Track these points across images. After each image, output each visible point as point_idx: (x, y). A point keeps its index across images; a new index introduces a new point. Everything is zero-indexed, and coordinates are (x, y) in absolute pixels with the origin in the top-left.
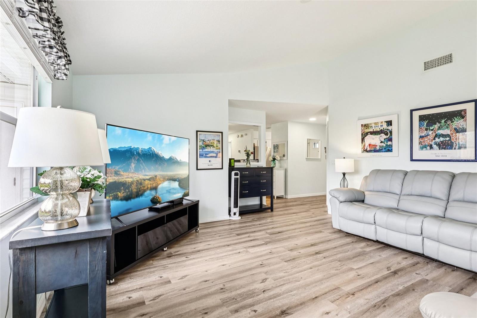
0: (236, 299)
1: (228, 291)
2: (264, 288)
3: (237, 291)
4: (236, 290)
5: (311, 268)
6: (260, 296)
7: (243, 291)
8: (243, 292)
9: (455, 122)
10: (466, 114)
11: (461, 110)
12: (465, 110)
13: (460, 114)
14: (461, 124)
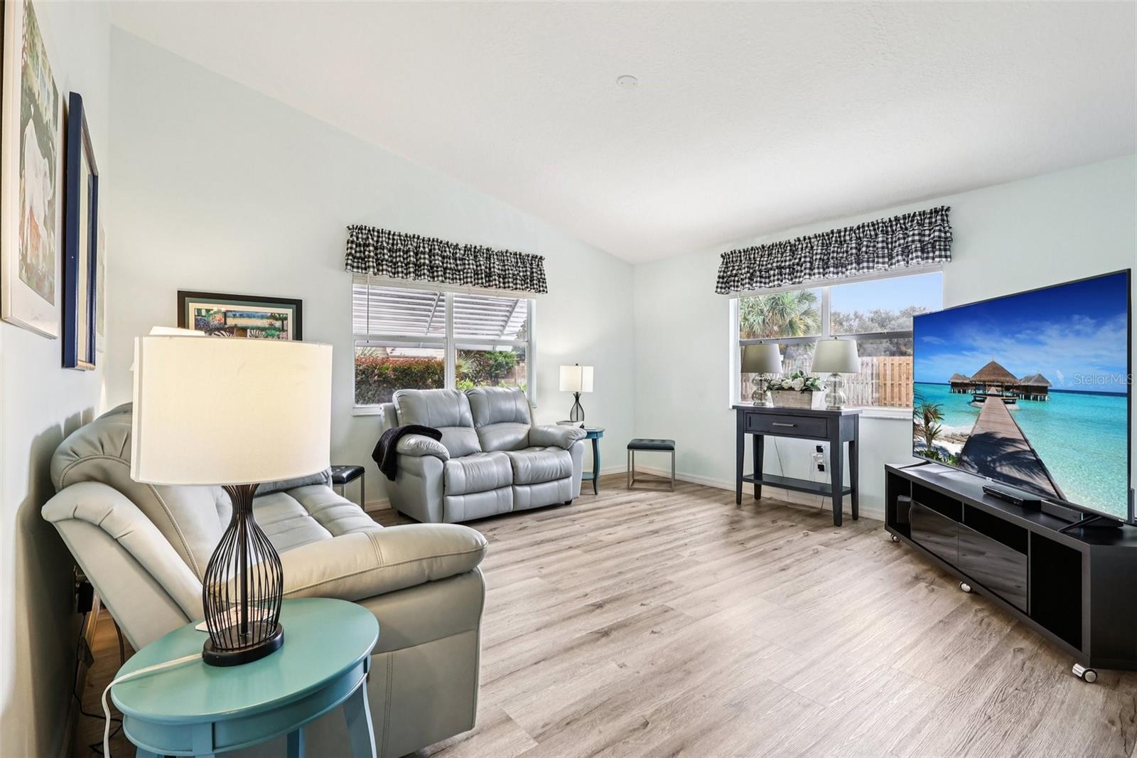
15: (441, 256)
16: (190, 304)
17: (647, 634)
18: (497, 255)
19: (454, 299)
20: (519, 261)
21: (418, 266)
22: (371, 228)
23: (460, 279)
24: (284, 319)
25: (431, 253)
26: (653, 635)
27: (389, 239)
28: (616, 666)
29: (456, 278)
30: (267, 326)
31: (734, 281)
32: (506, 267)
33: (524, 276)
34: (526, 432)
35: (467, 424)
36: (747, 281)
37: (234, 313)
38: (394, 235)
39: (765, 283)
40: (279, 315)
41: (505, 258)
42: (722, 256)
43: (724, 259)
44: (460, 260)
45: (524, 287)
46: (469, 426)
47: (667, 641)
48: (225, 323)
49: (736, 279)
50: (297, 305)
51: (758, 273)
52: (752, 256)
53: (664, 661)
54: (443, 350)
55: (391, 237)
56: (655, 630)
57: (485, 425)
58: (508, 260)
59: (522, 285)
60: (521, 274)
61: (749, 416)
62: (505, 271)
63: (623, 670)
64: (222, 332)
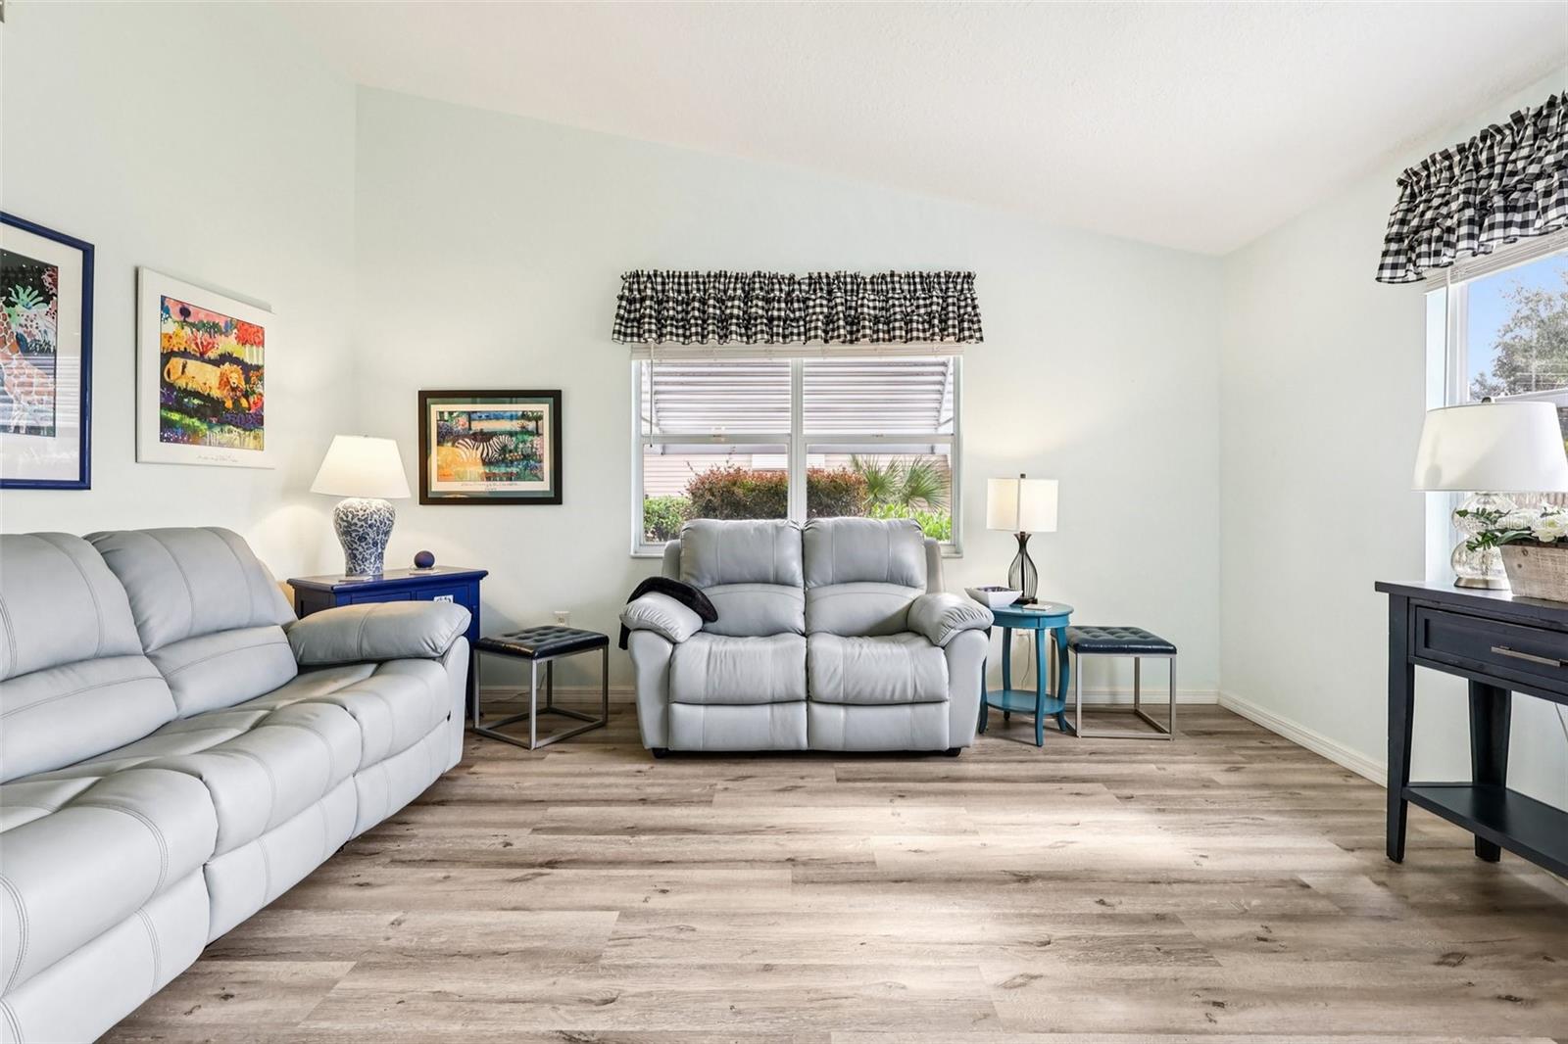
0: (1159, 949)
1: (1189, 985)
2: (1039, 954)
3: (1150, 975)
4: (1152, 980)
5: (768, 968)
6: (1067, 934)
7: (1125, 969)
8: (1126, 965)
9: (19, 308)
10: (56, 287)
11: (42, 268)
12: (55, 269)
13: (36, 279)
14: (41, 323)
15: (763, 299)
16: (432, 406)
18: (872, 283)
19: (805, 369)
20: (919, 287)
21: (724, 321)
22: (651, 273)
23: (799, 334)
24: (538, 418)
25: (747, 298)
27: (679, 284)
29: (792, 334)
30: (518, 429)
31: (1429, 242)
32: (891, 302)
33: (927, 313)
34: (907, 602)
35: (789, 580)
36: (1464, 230)
37: (479, 414)
38: (686, 276)
39: (1524, 224)
40: (532, 412)
41: (890, 286)
42: (1401, 182)
43: (1406, 187)
44: (798, 301)
45: (928, 334)
46: (793, 585)
48: (470, 429)
49: (1436, 232)
50: (555, 397)
51: (1498, 201)
52: (1483, 157)
54: (786, 455)
55: (682, 281)
57: (826, 584)
58: (894, 289)
59: (924, 331)
60: (922, 311)
61: (1423, 614)
62: (887, 310)
64: (467, 440)
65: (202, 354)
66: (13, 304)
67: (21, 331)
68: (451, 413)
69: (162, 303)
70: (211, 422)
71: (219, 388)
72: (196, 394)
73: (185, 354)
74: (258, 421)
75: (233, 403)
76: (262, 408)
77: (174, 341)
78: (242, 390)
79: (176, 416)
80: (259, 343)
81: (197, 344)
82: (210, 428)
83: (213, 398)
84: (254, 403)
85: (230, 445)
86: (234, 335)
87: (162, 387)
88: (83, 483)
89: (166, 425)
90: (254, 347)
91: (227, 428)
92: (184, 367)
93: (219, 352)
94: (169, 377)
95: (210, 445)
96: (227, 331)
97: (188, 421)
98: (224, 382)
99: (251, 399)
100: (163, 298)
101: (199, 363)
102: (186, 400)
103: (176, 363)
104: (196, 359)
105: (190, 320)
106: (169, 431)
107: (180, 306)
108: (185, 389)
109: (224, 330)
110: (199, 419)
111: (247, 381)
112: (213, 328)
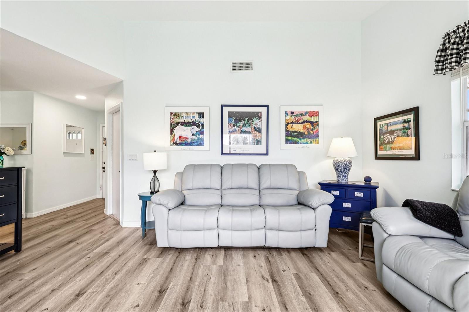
9: (254, 122)
10: (261, 116)
11: (259, 113)
12: (261, 112)
13: (258, 115)
14: (258, 124)
16: (378, 123)
17: (141, 303)
24: (409, 121)
26: (137, 304)
28: (141, 283)
30: (403, 128)
37: (390, 123)
40: (407, 119)
47: (127, 306)
50: (416, 110)
53: (122, 295)
56: (138, 308)
63: (137, 283)
64: (387, 134)
65: (297, 122)
66: (253, 121)
67: (255, 126)
68: (382, 125)
69: (286, 113)
70: (300, 138)
71: (303, 129)
72: (296, 132)
73: (292, 123)
74: (317, 136)
75: (308, 133)
76: (318, 133)
77: (289, 120)
78: (311, 129)
79: (290, 138)
80: (317, 115)
81: (296, 120)
82: (300, 139)
83: (301, 132)
84: (315, 132)
85: (307, 143)
86: (308, 115)
87: (286, 132)
88: (267, 154)
89: (287, 140)
90: (315, 117)
91: (305, 139)
92: (292, 126)
93: (303, 120)
94: (288, 129)
95: (300, 144)
96: (305, 115)
97: (293, 139)
98: (305, 128)
99: (314, 131)
100: (286, 111)
101: (297, 124)
102: (293, 134)
103: (290, 126)
104: (296, 123)
105: (294, 114)
106: (287, 141)
107: (291, 112)
108: (293, 131)
109: (304, 115)
110: (297, 138)
111: (312, 126)
112: (301, 115)
